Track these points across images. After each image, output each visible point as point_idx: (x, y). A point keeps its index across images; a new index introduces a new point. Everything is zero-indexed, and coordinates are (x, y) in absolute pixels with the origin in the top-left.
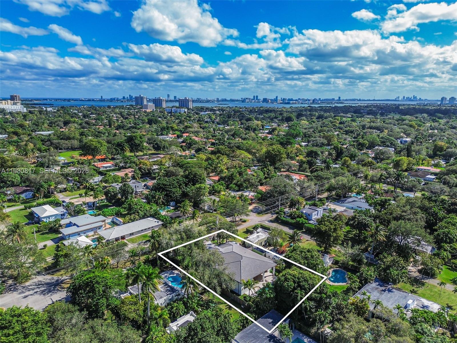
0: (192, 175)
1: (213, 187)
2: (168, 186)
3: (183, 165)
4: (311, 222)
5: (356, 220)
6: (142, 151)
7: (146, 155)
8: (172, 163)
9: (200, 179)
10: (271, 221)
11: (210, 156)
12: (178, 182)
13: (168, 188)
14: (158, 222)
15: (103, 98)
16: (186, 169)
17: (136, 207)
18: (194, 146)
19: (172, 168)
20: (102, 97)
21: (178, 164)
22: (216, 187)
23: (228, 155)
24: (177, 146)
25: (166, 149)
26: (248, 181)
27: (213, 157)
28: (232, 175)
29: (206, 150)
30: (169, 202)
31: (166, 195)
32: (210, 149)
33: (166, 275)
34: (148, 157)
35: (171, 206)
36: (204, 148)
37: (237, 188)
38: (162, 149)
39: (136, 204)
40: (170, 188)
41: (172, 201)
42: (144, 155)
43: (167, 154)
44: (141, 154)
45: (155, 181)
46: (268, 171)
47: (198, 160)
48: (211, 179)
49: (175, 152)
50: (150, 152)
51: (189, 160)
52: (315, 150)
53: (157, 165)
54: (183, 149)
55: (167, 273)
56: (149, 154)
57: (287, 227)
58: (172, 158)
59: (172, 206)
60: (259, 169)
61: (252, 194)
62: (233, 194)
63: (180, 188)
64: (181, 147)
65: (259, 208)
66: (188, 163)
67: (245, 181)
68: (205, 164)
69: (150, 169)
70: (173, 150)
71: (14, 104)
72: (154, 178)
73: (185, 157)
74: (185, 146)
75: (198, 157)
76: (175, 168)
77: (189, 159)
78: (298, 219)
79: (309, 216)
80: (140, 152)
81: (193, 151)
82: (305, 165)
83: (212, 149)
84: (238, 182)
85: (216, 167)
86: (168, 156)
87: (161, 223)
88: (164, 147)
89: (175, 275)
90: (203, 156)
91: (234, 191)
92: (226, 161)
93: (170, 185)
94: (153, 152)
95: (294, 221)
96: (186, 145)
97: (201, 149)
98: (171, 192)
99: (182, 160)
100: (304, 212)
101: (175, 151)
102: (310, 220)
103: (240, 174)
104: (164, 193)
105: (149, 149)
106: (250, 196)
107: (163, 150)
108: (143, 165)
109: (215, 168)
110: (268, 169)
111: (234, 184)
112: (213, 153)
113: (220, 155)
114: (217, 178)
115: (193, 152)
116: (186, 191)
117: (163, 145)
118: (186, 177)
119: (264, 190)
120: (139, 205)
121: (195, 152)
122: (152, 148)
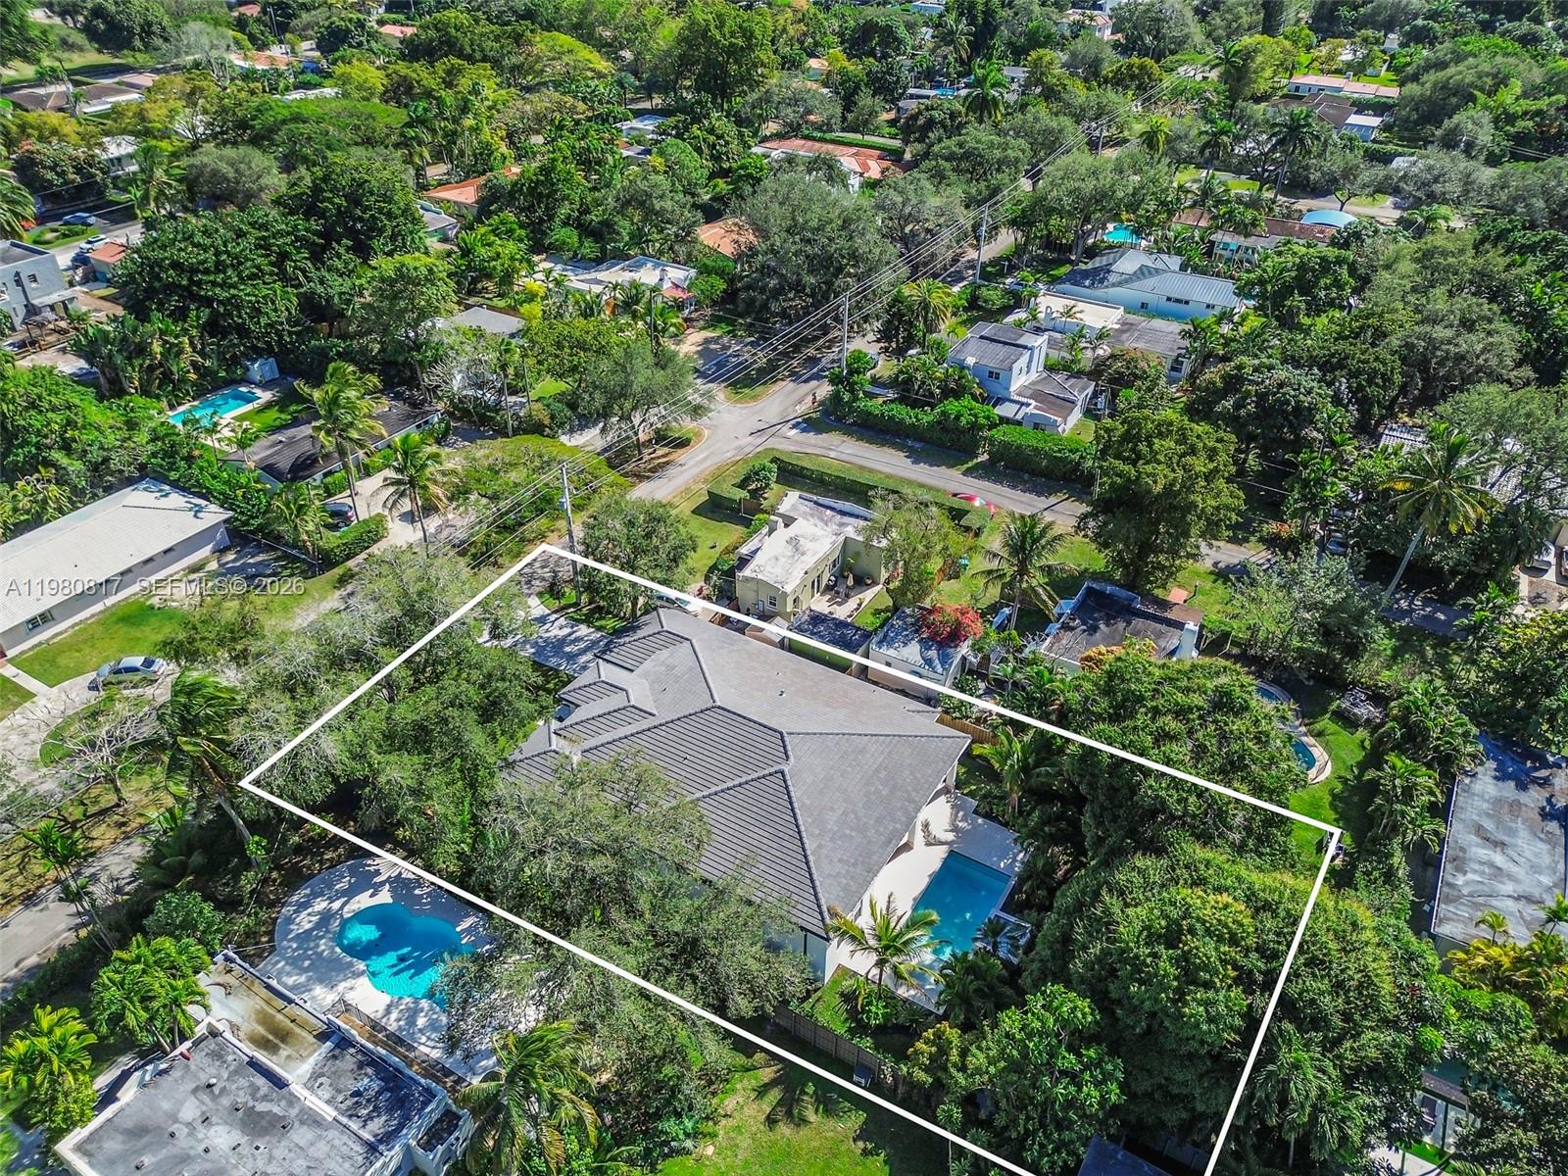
0: (334, 190)
1: (466, 252)
2: (207, 272)
3: (272, 130)
4: (1007, 410)
5: (1248, 393)
6: (26, 58)
7: (52, 76)
8: (207, 118)
9: (390, 215)
10: (809, 424)
11: (402, 68)
12: (263, 245)
13: (214, 284)
14: (197, 511)
16: (293, 152)
17: (36, 421)
18: (305, 17)
19: (211, 156)
21: (242, 125)
22: (483, 252)
23: (496, 63)
24: (217, 23)
25: (158, 42)
26: (642, 204)
27: (421, 73)
28: (546, 170)
29: (373, 36)
30: (235, 361)
31: (212, 327)
32: (387, 29)
33: (320, 905)
34: (62, 88)
35: (259, 385)
36: (361, 24)
37: (589, 248)
38: (138, 43)
39: (33, 405)
40: (224, 285)
41: (256, 353)
42: (41, 80)
43: (176, 68)
44: (28, 71)
45: (134, 234)
46: (712, 138)
47: (346, 95)
48: (438, 202)
49: (214, 54)
50: (77, 60)
51: (296, 95)
52: (882, 21)
53: (124, 132)
54: (252, 38)
55: (325, 890)
56: (70, 73)
57: (900, 447)
58: (202, 90)
59: (265, 385)
60: (664, 133)
61: (676, 274)
62: (577, 281)
63: (285, 278)
64: (241, 24)
65: (725, 348)
66: (298, 118)
67: (625, 204)
68: (390, 117)
69: (91, 161)
70: (199, 47)
72: (123, 215)
73: (272, 81)
74: (258, 20)
75: (345, 80)
76: (229, 152)
77: (296, 88)
78: (952, 406)
79: (992, 385)
80: (17, 63)
81: (306, 45)
82: (866, 99)
83: (409, 31)
84: (585, 210)
85: (454, 133)
86: (178, 81)
87: (214, 515)
88: (147, 29)
89: (385, 897)
90: (369, 73)
91: (579, 262)
92: (491, 97)
93: (220, 267)
94: (93, 57)
95: (927, 417)
96: (264, 12)
97: (348, 31)
98: (238, 308)
99: (256, 101)
100: (970, 361)
101: (213, 47)
102: (999, 401)
103: (587, 162)
104: (199, 315)
105: (66, 45)
106: (667, 285)
107: (147, 46)
108: (41, 139)
109: (452, 136)
110: (711, 131)
111: (565, 224)
112: (413, 51)
113: (456, 61)
114: (466, 195)
115: (307, 48)
116: (320, 289)
117: (139, 20)
118: (306, 205)
119: (727, 249)
120: (54, 409)
121: (319, 47)
122: (80, 38)
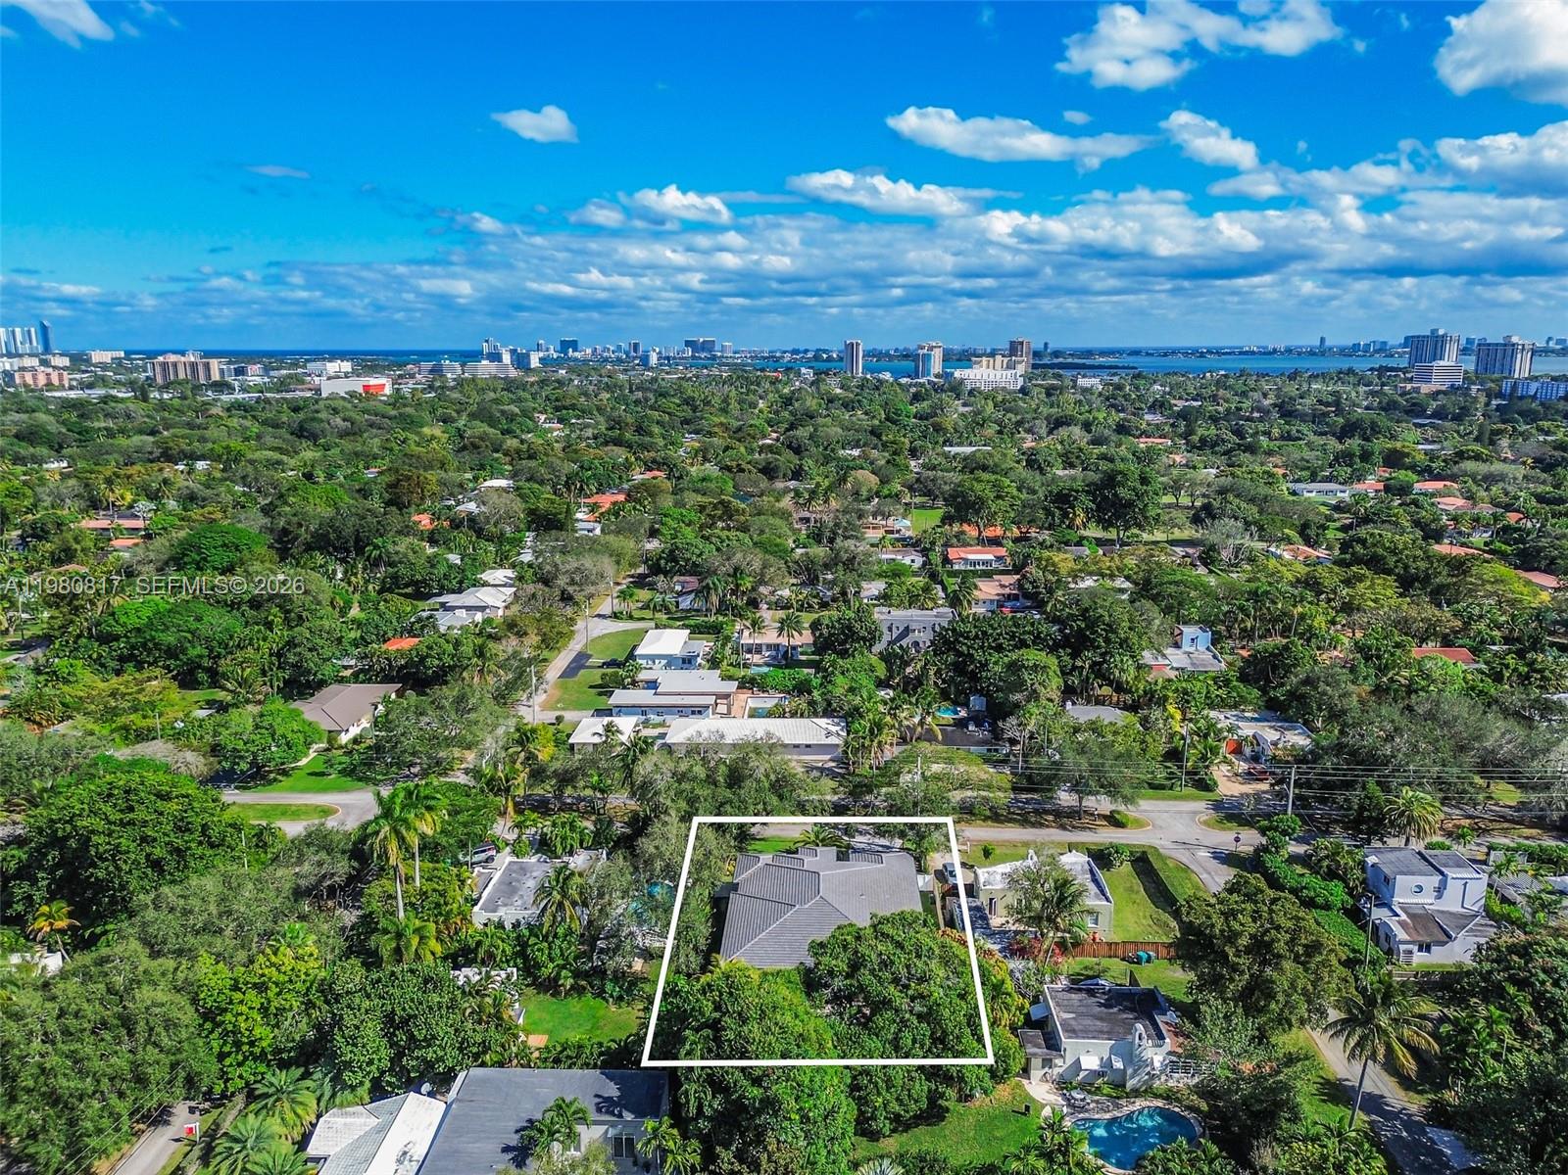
10: (1227, 857)
15: (1328, 343)
20: (1323, 340)
71: (1008, 368)
79: (1384, 887)
100: (1371, 860)
102: (1382, 904)
